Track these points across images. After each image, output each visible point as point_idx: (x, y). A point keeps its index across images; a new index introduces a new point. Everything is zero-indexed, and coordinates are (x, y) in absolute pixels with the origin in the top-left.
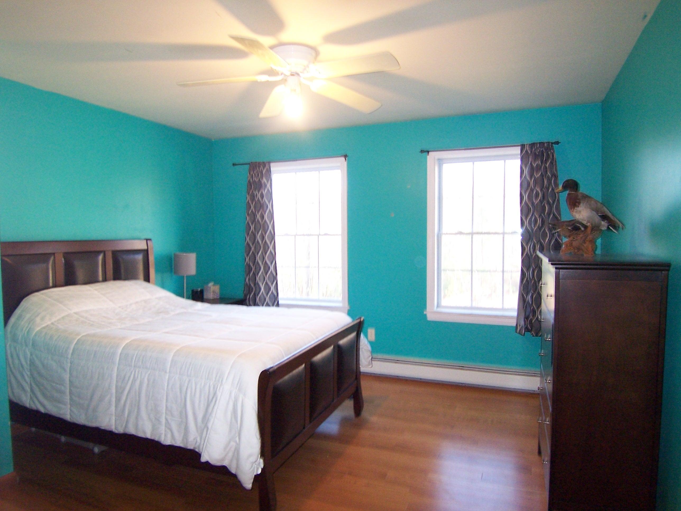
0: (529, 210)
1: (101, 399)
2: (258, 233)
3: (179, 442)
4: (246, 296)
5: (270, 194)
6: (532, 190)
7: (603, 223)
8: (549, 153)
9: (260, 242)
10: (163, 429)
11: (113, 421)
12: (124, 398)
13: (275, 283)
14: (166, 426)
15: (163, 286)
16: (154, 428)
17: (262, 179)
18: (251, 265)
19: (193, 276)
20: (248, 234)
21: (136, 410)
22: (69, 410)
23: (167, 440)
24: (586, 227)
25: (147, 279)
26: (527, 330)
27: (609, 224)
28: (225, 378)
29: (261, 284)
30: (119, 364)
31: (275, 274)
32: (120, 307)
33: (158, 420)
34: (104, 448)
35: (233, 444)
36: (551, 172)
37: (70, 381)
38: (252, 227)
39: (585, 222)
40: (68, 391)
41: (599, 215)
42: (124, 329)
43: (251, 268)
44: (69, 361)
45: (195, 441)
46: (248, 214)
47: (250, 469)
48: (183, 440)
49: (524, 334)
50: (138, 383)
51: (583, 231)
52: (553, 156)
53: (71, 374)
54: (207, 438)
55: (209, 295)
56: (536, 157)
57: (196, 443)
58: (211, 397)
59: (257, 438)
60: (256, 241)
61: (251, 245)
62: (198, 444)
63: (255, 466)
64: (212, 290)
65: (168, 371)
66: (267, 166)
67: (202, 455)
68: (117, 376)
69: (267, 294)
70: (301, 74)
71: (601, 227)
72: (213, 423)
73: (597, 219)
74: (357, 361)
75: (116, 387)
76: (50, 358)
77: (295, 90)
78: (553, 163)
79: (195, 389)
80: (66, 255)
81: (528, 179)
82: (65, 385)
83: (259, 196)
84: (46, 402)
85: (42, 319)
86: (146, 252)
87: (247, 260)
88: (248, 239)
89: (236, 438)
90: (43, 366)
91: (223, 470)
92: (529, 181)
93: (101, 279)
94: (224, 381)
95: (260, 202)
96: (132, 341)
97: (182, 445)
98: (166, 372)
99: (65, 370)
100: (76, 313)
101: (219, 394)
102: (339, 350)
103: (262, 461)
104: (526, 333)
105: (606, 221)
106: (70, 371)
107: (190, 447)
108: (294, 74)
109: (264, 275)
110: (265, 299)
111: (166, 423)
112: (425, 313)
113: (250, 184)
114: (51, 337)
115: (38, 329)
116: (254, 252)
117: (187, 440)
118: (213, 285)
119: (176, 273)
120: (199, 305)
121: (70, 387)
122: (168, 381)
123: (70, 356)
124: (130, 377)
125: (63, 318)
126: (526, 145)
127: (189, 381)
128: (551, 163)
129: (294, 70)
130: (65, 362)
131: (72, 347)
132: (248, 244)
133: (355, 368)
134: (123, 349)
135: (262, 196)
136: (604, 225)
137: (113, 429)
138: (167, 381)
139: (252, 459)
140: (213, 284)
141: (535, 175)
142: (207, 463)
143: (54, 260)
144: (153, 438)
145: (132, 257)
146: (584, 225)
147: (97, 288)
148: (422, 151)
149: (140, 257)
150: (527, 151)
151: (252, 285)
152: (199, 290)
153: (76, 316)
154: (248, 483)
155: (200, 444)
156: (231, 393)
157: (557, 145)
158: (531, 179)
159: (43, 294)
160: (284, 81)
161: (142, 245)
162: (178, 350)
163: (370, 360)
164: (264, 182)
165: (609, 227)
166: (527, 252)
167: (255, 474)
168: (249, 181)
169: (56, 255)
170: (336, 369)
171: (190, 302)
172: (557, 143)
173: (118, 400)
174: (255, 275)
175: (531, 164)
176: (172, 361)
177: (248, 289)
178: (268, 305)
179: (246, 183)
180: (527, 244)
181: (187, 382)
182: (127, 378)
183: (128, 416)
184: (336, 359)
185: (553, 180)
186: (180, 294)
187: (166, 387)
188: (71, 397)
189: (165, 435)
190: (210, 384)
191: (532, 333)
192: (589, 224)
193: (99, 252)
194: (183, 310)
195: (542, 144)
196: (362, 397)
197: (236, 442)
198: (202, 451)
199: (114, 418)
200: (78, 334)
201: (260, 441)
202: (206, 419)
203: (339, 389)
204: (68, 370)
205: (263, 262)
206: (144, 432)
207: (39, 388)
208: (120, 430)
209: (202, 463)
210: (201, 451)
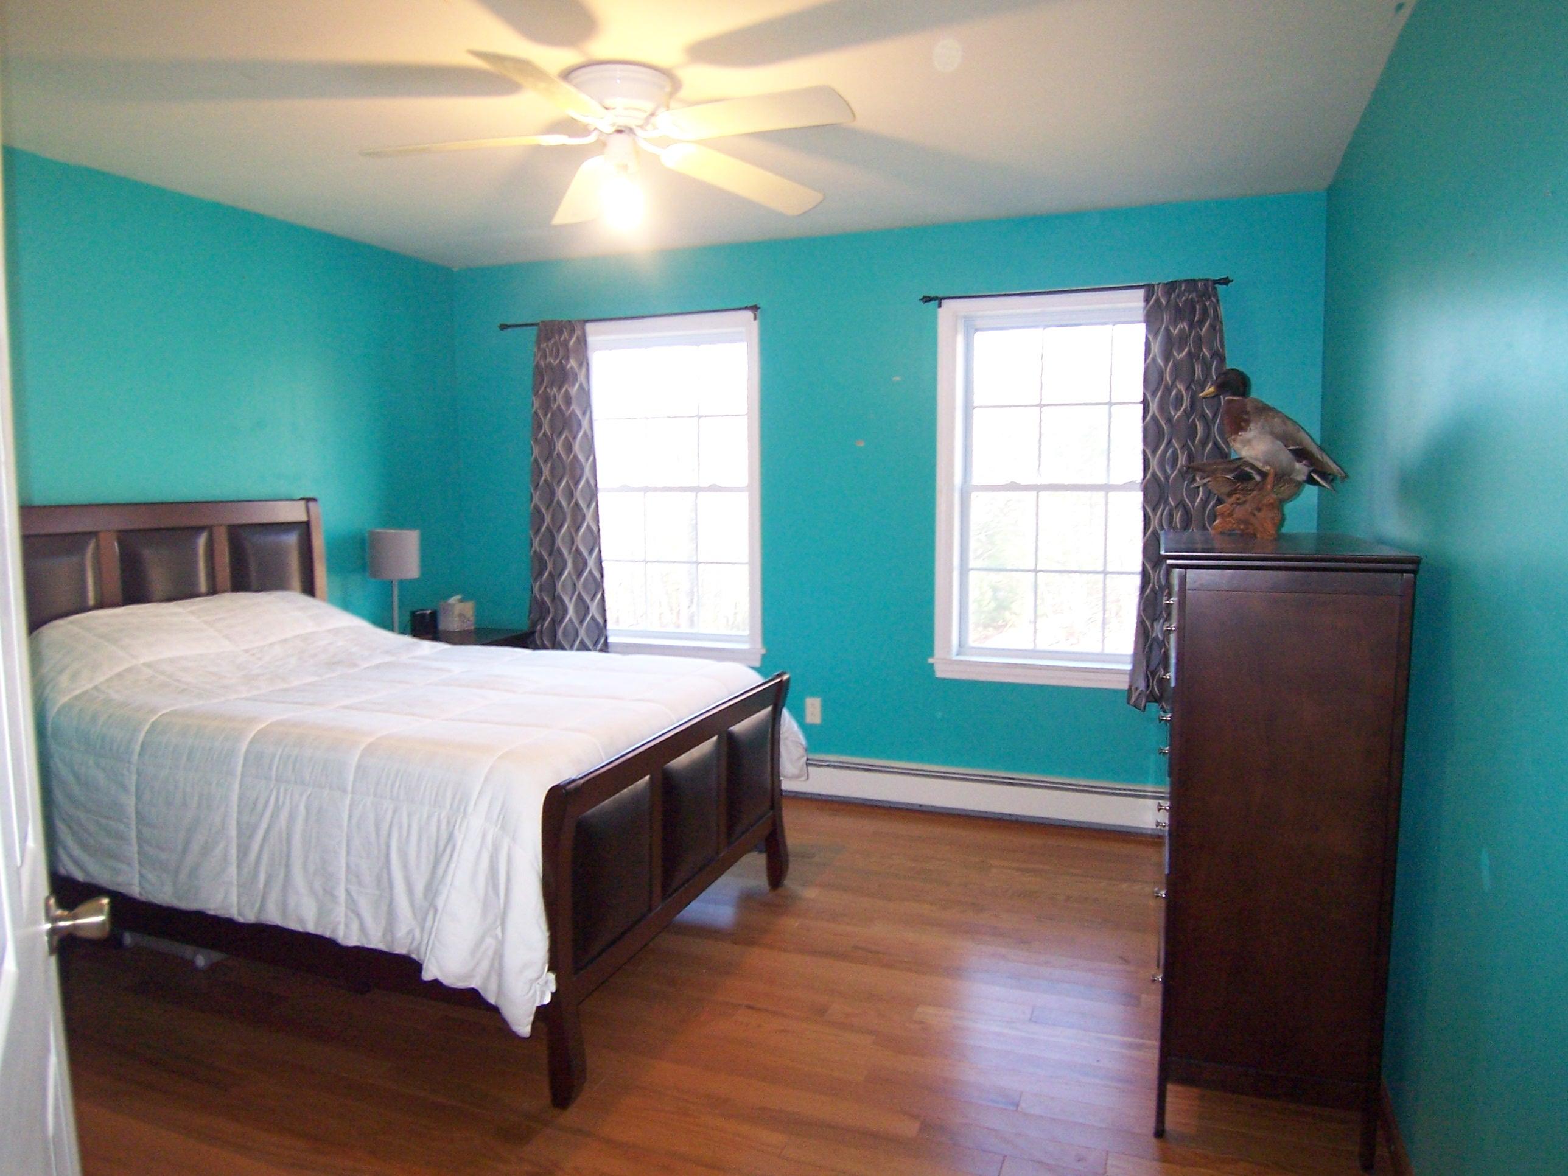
0: (1160, 433)
1: (206, 850)
2: (559, 483)
3: (376, 942)
4: (534, 624)
5: (585, 393)
6: (1168, 389)
7: (1298, 465)
8: (1208, 303)
9: (564, 503)
10: (340, 912)
11: (234, 899)
12: (255, 846)
13: (599, 596)
14: (347, 907)
15: (346, 605)
16: (322, 912)
17: (567, 359)
18: (545, 555)
19: (411, 581)
20: (537, 486)
21: (282, 875)
22: (137, 876)
23: (349, 936)
24: (1264, 475)
25: (309, 589)
26: (1152, 698)
27: (1311, 469)
28: (472, 803)
29: (566, 599)
30: (243, 775)
31: (598, 576)
32: (246, 651)
33: (330, 893)
34: (217, 956)
35: (490, 941)
36: (1210, 349)
37: (137, 812)
38: (546, 472)
39: (1259, 465)
40: (133, 834)
41: (1291, 448)
42: (254, 699)
43: (545, 562)
44: (134, 769)
45: (410, 936)
46: (536, 441)
47: (528, 993)
48: (384, 935)
49: (1145, 706)
50: (284, 815)
51: (1257, 484)
52: (1215, 311)
53: (139, 797)
54: (435, 928)
55: (450, 623)
56: (1179, 314)
57: (412, 943)
58: (442, 844)
59: (540, 927)
60: (555, 501)
61: (544, 511)
62: (416, 943)
63: (538, 986)
64: (456, 612)
65: (349, 788)
66: (578, 332)
67: (424, 966)
68: (240, 799)
69: (582, 622)
70: (638, 131)
71: (1295, 474)
72: (448, 897)
73: (1285, 457)
74: (772, 768)
75: (238, 822)
76: (91, 762)
77: (625, 167)
78: (1216, 328)
79: (409, 826)
80: (123, 536)
81: (1160, 362)
82: (125, 820)
83: (560, 400)
84: (84, 857)
85: (75, 677)
86: (305, 529)
87: (536, 543)
88: (536, 499)
89: (496, 928)
90: (77, 777)
91: (471, 997)
92: (1161, 367)
93: (203, 587)
94: (470, 809)
95: (563, 415)
96: (271, 724)
97: (382, 946)
98: (344, 791)
99: (124, 788)
100: (149, 665)
101: (459, 837)
102: (731, 746)
103: (552, 976)
104: (1148, 704)
105: (1304, 462)
106: (137, 789)
107: (401, 950)
108: (623, 129)
109: (574, 578)
110: (577, 634)
111: (347, 901)
112: (931, 661)
113: (539, 373)
114: (94, 719)
115: (66, 699)
116: (551, 526)
117: (393, 934)
118: (461, 601)
119: (375, 573)
120: (427, 647)
121: (137, 824)
122: (350, 810)
123: (135, 758)
124: (267, 802)
125: (119, 675)
126: (1156, 288)
127: (395, 811)
128: (1213, 327)
129: (622, 122)
130: (125, 772)
131: (141, 738)
132: (537, 509)
133: (769, 781)
134: (251, 742)
135: (568, 400)
136: (1301, 469)
137: (234, 913)
138: (347, 807)
139: (532, 973)
140: (461, 599)
141: (1175, 354)
142: (436, 983)
143: (98, 547)
144: (319, 932)
145: (271, 539)
146: (1258, 469)
147: (194, 608)
148: (927, 299)
149: (292, 539)
150: (1158, 300)
151: (547, 600)
152: (429, 612)
153: (148, 672)
154: (522, 1023)
155: (420, 944)
156: (484, 836)
157: (1225, 286)
158: (1166, 365)
159: (72, 623)
160: (601, 145)
161: (295, 513)
162: (370, 745)
163: (803, 765)
164: (572, 368)
165: (1312, 474)
166: (1155, 528)
167: (538, 1004)
168: (537, 366)
169: (102, 535)
170: (724, 784)
171: (408, 639)
172: (1226, 281)
173: (243, 851)
174: (554, 577)
175: (1167, 330)
176: (358, 767)
177: (539, 610)
178: (584, 647)
179: (529, 371)
180: (1155, 510)
181: (390, 813)
182: (260, 807)
183: (265, 885)
184: (724, 763)
185: (1214, 366)
186: (384, 622)
187: (345, 823)
188: (140, 846)
189: (347, 926)
190: (439, 815)
191: (1161, 705)
192: (1268, 468)
193: (199, 529)
194: (388, 659)
195: (1192, 283)
196: (785, 845)
197: (496, 937)
198: (425, 957)
199: (234, 891)
200: (153, 711)
201: (547, 934)
202: (432, 890)
203: (730, 828)
204: (133, 789)
205: (571, 549)
206: (301, 920)
207: (70, 828)
208: (249, 916)
209: (425, 982)
210: (422, 957)
